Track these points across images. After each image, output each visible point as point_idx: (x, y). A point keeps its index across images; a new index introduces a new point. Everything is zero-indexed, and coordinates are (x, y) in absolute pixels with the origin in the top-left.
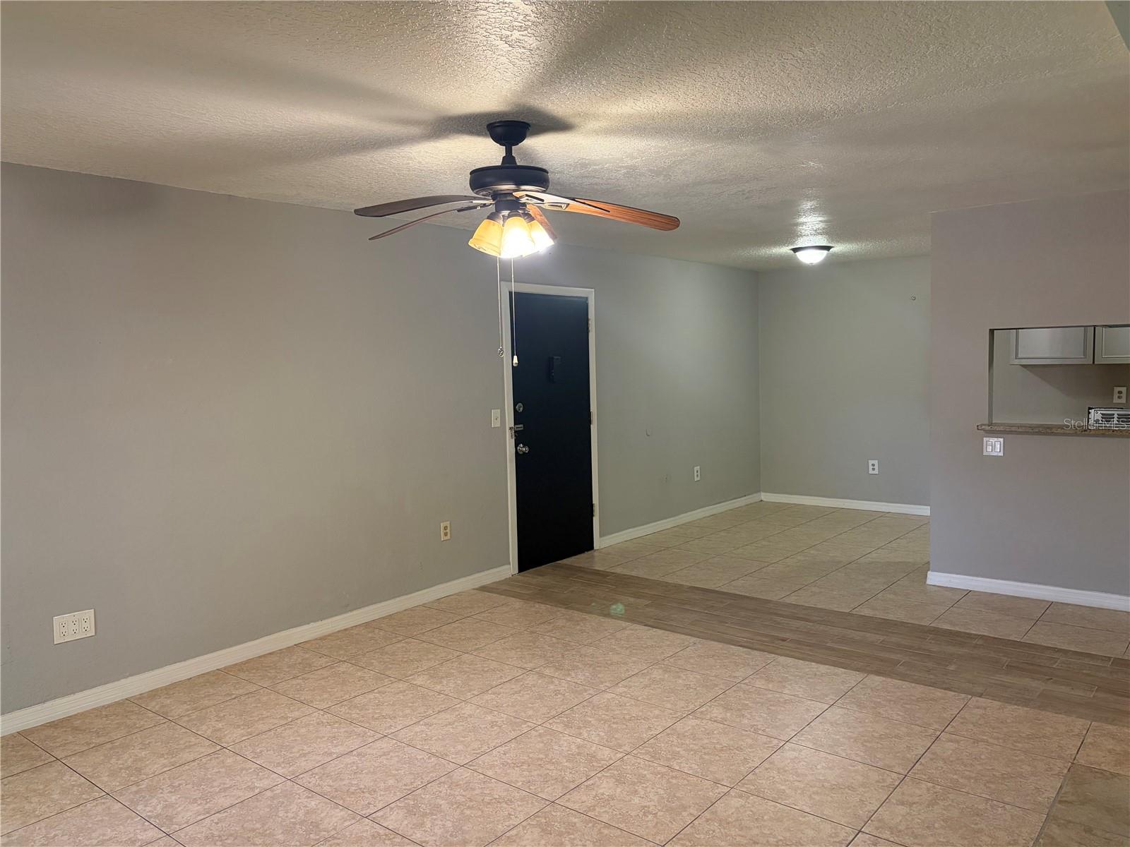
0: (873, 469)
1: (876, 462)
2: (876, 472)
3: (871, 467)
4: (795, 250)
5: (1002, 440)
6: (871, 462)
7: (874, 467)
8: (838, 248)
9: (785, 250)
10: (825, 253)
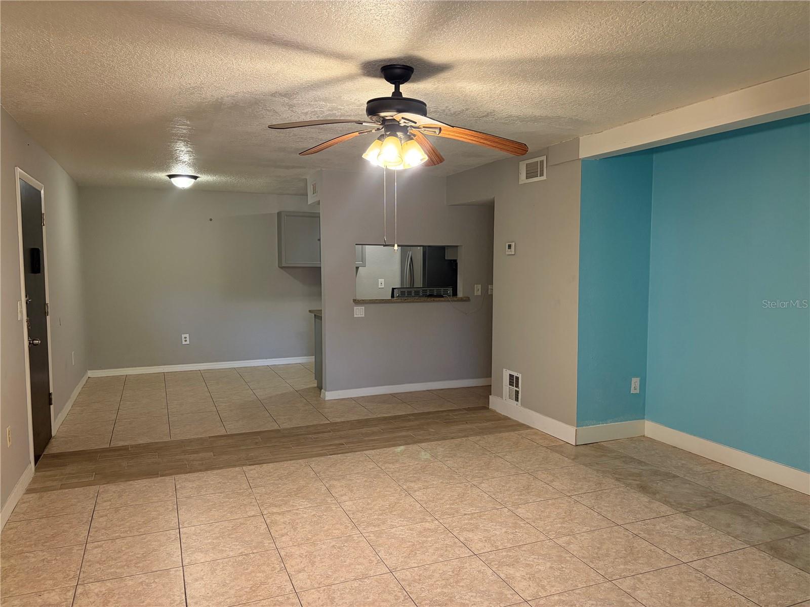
0: (186, 341)
1: (187, 336)
2: (188, 342)
3: (183, 340)
4: (171, 176)
5: (363, 308)
6: (183, 336)
7: (186, 339)
8: (204, 178)
9: (162, 176)
10: (193, 180)
